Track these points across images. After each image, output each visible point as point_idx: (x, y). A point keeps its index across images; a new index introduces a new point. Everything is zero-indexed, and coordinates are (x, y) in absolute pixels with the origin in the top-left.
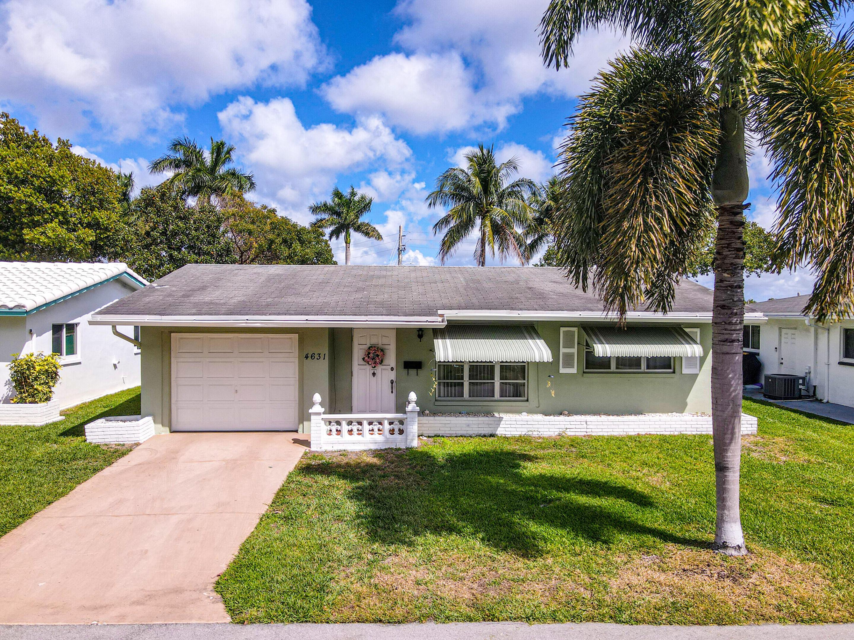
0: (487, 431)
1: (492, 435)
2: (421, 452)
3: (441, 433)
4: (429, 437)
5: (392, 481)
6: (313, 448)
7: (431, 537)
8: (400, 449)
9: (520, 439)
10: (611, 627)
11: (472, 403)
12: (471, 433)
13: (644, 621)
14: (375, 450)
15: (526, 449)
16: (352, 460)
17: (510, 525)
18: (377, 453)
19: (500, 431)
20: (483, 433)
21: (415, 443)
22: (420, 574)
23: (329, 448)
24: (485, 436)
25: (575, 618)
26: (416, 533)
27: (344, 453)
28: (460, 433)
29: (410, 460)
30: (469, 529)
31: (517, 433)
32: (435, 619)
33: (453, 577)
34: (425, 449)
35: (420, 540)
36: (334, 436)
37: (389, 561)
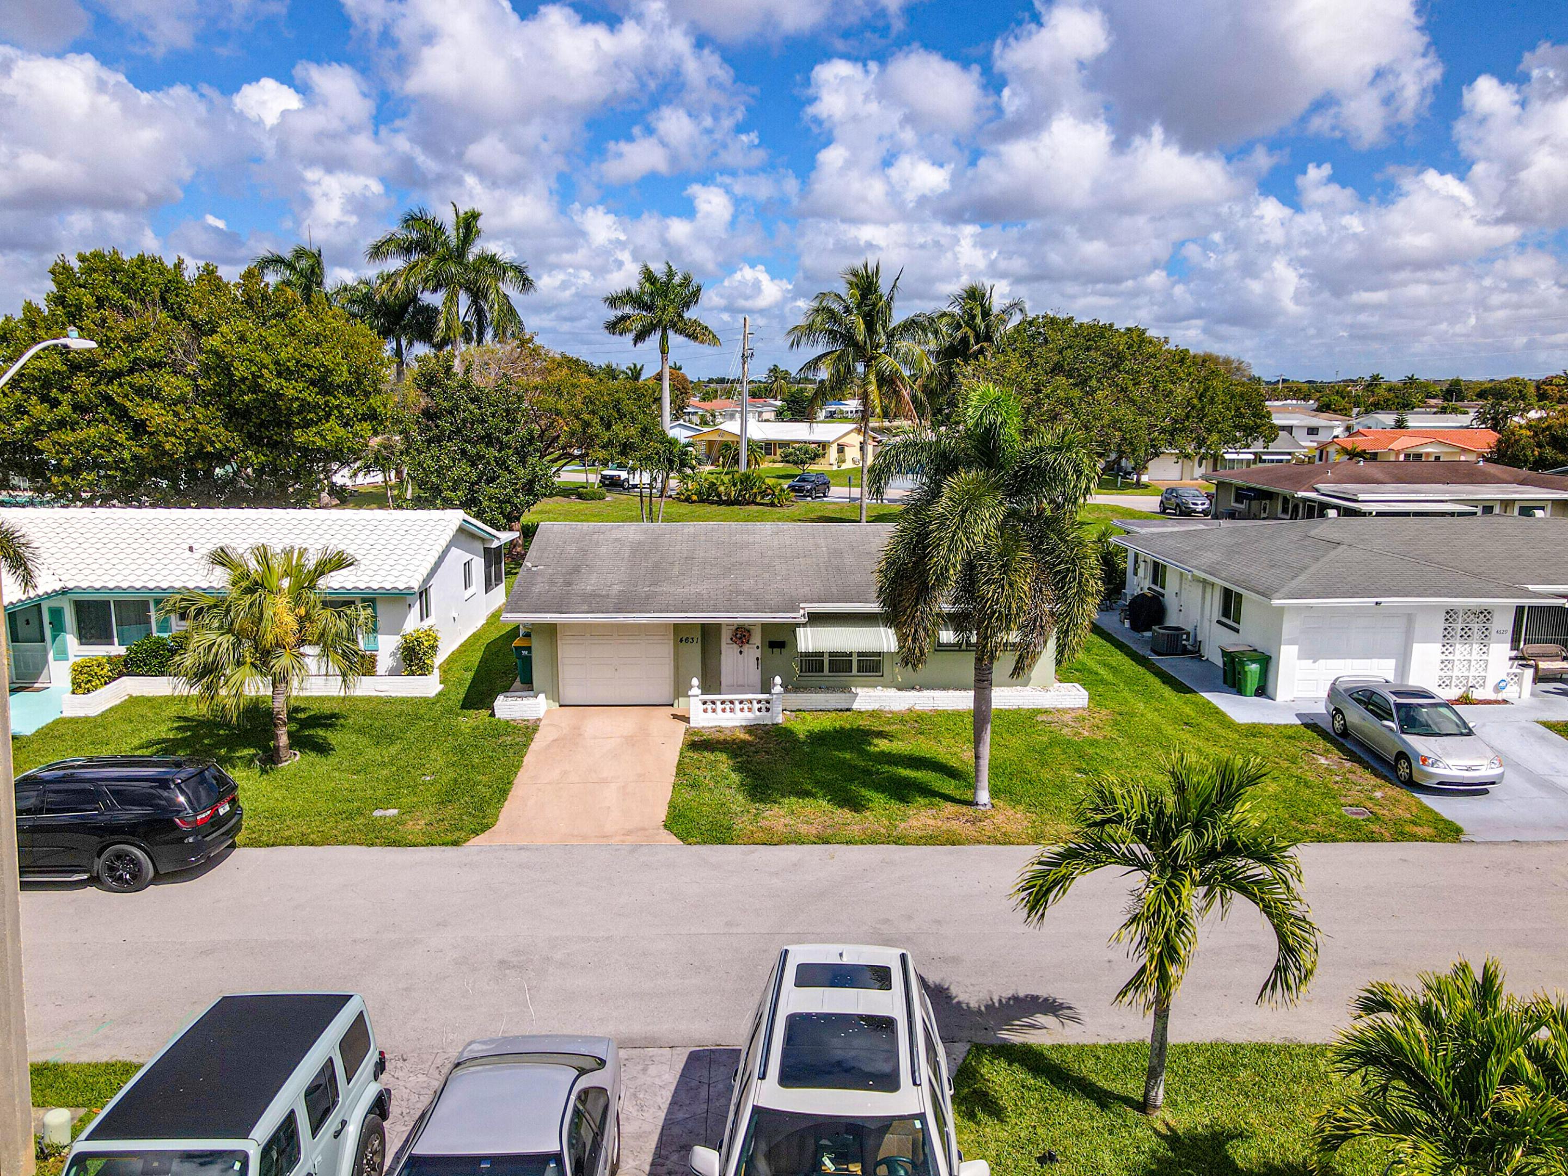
0: (844, 706)
1: (848, 710)
2: (785, 728)
3: (802, 708)
4: (792, 711)
5: (763, 757)
6: (692, 725)
7: (793, 799)
8: (767, 725)
9: (873, 714)
10: (893, 847)
11: (831, 679)
12: (829, 707)
13: (911, 844)
14: (746, 726)
15: (877, 726)
16: (727, 736)
17: (848, 791)
18: (750, 729)
19: (856, 706)
20: (840, 707)
21: (780, 719)
22: (787, 820)
23: (706, 724)
24: (841, 710)
25: (872, 843)
26: (783, 796)
27: (720, 730)
28: (819, 708)
29: (776, 736)
30: (821, 794)
31: (870, 708)
32: (796, 843)
33: (807, 822)
34: (789, 725)
35: (786, 801)
36: (710, 714)
37: (766, 814)
